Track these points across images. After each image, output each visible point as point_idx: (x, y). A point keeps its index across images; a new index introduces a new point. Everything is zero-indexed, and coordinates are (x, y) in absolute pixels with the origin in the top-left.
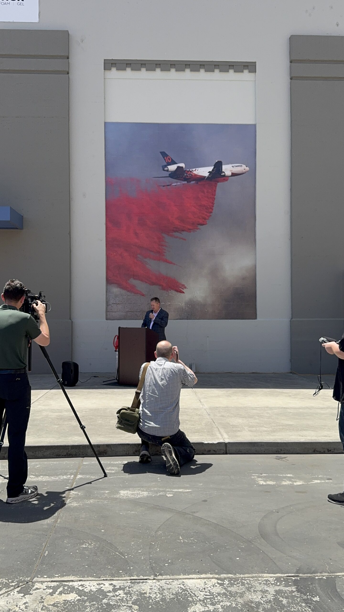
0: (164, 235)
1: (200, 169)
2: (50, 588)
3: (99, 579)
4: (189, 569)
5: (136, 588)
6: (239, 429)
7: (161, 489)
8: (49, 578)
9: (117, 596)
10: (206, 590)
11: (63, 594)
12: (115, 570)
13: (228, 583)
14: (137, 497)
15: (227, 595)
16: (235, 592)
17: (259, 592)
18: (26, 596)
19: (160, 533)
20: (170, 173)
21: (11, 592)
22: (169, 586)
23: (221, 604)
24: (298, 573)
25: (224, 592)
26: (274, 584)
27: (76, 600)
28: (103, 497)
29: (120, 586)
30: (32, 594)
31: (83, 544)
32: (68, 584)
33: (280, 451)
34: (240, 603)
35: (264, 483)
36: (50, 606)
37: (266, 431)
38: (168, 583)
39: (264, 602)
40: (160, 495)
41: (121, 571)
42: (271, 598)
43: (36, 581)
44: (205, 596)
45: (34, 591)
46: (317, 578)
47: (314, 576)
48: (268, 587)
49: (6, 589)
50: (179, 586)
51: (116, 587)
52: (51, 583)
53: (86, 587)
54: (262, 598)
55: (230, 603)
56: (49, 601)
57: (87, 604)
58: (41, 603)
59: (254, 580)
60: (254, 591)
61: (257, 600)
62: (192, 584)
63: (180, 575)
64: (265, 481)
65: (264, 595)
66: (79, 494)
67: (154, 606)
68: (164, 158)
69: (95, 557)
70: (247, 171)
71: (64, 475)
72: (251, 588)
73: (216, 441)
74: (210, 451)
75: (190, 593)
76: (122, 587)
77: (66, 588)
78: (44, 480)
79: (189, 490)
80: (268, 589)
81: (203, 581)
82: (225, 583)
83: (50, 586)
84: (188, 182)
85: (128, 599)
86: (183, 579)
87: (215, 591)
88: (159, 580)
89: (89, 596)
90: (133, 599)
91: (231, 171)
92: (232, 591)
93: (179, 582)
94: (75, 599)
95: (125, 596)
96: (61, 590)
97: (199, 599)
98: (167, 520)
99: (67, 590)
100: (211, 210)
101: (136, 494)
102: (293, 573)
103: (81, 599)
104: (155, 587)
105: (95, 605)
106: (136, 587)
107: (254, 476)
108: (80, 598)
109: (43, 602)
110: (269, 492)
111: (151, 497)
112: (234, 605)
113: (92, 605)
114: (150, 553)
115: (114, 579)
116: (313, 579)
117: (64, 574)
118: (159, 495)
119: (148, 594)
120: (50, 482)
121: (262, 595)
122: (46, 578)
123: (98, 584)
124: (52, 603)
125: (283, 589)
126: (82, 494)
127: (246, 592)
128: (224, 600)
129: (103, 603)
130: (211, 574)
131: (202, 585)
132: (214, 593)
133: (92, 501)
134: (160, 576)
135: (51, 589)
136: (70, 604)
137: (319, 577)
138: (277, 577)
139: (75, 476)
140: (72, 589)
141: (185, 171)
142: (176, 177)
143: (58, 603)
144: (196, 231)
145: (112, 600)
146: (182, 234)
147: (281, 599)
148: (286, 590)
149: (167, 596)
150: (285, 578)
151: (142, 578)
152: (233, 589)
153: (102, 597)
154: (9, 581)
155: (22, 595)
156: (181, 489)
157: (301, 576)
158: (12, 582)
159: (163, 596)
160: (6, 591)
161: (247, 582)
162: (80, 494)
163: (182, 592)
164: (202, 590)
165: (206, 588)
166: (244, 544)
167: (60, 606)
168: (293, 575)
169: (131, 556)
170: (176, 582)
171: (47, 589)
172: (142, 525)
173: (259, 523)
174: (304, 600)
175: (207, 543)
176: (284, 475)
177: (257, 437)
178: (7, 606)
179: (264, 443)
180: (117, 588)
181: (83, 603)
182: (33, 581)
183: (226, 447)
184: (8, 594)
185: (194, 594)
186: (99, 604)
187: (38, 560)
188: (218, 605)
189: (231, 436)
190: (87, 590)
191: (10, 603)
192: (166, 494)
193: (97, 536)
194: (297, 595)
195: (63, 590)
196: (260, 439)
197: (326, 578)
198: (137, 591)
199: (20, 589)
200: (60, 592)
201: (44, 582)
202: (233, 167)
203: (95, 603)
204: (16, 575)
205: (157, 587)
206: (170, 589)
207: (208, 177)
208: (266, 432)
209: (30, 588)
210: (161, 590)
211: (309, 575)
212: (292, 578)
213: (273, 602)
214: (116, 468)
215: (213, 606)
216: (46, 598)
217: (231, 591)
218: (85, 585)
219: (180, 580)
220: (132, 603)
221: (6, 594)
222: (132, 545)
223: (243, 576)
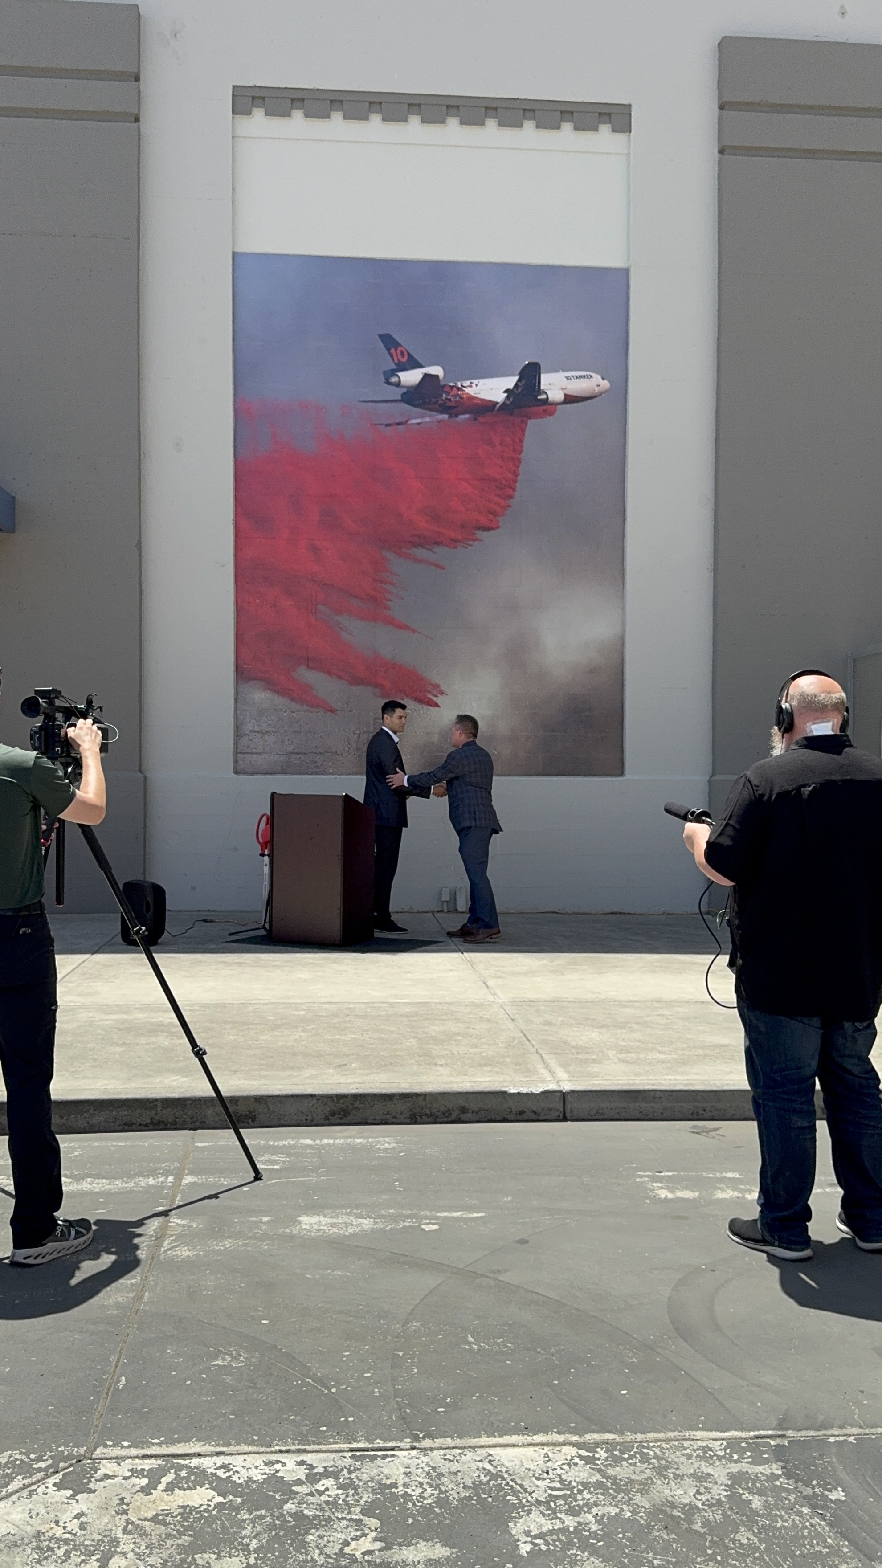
0: (386, 554)
1: (482, 381)
2: (140, 1473)
3: (268, 1450)
4: (500, 1421)
5: (368, 1471)
6: (594, 1057)
7: (406, 1212)
8: (136, 1447)
9: (321, 1493)
10: (551, 1475)
11: (177, 1491)
12: (308, 1426)
13: (606, 1455)
14: (347, 1234)
15: (608, 1489)
16: (626, 1480)
17: (687, 1479)
18: (79, 1497)
19: (416, 1326)
20: (405, 390)
21: (38, 1487)
22: (455, 1467)
23: (594, 1510)
24: (782, 1429)
25: (597, 1480)
26: (724, 1457)
27: (213, 1506)
28: (258, 1233)
29: (325, 1467)
30: (96, 1490)
31: (216, 1359)
32: (187, 1462)
33: (702, 1112)
34: (643, 1509)
35: (670, 1196)
36: (146, 1523)
37: (663, 1062)
38: (451, 1458)
39: (703, 1504)
40: (405, 1227)
41: (324, 1428)
42: (720, 1494)
43: (103, 1456)
44: (550, 1492)
45: (98, 1483)
46: (832, 1440)
47: (825, 1435)
48: (710, 1464)
49: (23, 1479)
50: (480, 1465)
51: (315, 1471)
52: (141, 1461)
53: (238, 1472)
54: (697, 1496)
55: (618, 1508)
56: (143, 1508)
57: (244, 1515)
58: (122, 1514)
59: (671, 1447)
60: (676, 1476)
61: (686, 1501)
62: (512, 1461)
63: (480, 1437)
64: (672, 1190)
65: (701, 1485)
66: (192, 1226)
67: (419, 1519)
68: (388, 350)
69: (250, 1391)
70: (605, 392)
71: (148, 1176)
72: (667, 1468)
73: (539, 1087)
74: (522, 1112)
75: (511, 1483)
76: (330, 1469)
77: (183, 1473)
78: (97, 1190)
79: (480, 1215)
80: (710, 1470)
81: (541, 1450)
82: (597, 1455)
83: (139, 1468)
84: (450, 416)
85: (350, 1502)
86: (489, 1446)
87: (576, 1477)
88: (426, 1449)
89: (247, 1494)
90: (362, 1502)
91: (562, 389)
92: (619, 1477)
93: (479, 1455)
94: (209, 1503)
95: (342, 1494)
96: (169, 1480)
97: (537, 1499)
98: (429, 1293)
99: (187, 1479)
100: (511, 490)
101: (341, 1223)
102: (770, 1430)
103: (226, 1503)
104: (417, 1468)
105: (264, 1517)
106: (367, 1469)
107: (641, 1177)
108: (225, 1501)
109: (125, 1512)
110: (685, 1218)
111: (383, 1231)
112: (629, 1514)
113: (255, 1519)
114: (394, 1380)
115: (308, 1448)
116: (822, 1443)
117: (176, 1436)
118: (401, 1226)
119: (401, 1488)
120: (112, 1194)
121: (696, 1486)
122: (129, 1447)
123: (266, 1464)
124: (150, 1515)
125: (750, 1471)
126: (199, 1224)
127: (655, 1480)
128: (601, 1501)
129: (285, 1512)
130: (559, 1433)
131: (539, 1462)
132: (574, 1484)
133: (228, 1243)
134: (427, 1440)
135: (144, 1477)
136: (198, 1515)
137: (838, 1439)
138: (729, 1439)
139: (179, 1178)
140: (200, 1478)
141: (444, 386)
142: (421, 401)
143: (167, 1515)
144: (471, 545)
145: (308, 1504)
146: (435, 553)
147: (746, 1496)
148: (757, 1474)
149: (451, 1492)
150: (751, 1441)
151: (381, 1445)
152: (621, 1472)
153: (280, 1495)
154: (29, 1458)
155: (69, 1493)
156: (459, 1211)
157: (791, 1437)
158: (39, 1459)
159: (441, 1492)
160: (24, 1485)
161: (655, 1453)
162: (195, 1226)
163: (488, 1482)
164: (540, 1475)
165: (550, 1472)
166: (637, 1354)
167: (172, 1522)
168: (770, 1433)
169: (346, 1389)
170: (470, 1455)
171: (133, 1478)
172: (365, 1306)
173: (669, 1298)
174: (805, 1497)
175: (539, 1352)
176: (718, 1175)
177: (643, 1078)
178: (30, 1522)
179: (661, 1091)
180: (317, 1473)
181: (234, 1514)
182: (94, 1456)
183: (564, 1103)
184: (30, 1491)
185: (521, 1486)
186: (274, 1516)
187: (101, 1401)
188: (587, 1514)
189: (576, 1075)
190: (239, 1478)
191: (38, 1514)
192: (420, 1225)
193: (252, 1335)
194: (786, 1486)
195: (175, 1479)
196: (652, 1082)
197: (855, 1439)
198: (372, 1480)
199: (61, 1477)
200: (167, 1484)
201: (124, 1458)
202: (567, 378)
203: (263, 1512)
204: (48, 1442)
205: (422, 1468)
206: (456, 1473)
207: (504, 404)
208: (663, 1065)
209: (88, 1476)
210: (435, 1476)
211: (812, 1433)
212: (769, 1440)
213: (728, 1506)
214: (283, 1158)
215: (574, 1516)
216: (132, 1500)
217: (615, 1478)
218: (234, 1466)
219: (481, 1449)
220: (361, 1512)
221: (25, 1491)
222: (344, 1359)
223: (643, 1436)
